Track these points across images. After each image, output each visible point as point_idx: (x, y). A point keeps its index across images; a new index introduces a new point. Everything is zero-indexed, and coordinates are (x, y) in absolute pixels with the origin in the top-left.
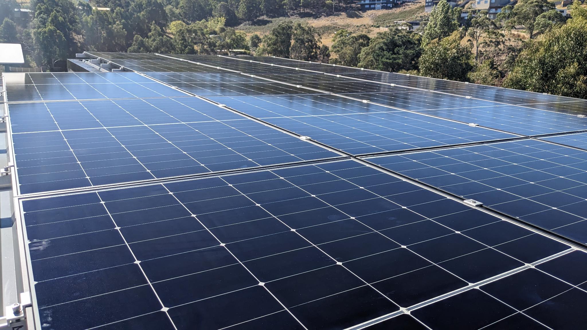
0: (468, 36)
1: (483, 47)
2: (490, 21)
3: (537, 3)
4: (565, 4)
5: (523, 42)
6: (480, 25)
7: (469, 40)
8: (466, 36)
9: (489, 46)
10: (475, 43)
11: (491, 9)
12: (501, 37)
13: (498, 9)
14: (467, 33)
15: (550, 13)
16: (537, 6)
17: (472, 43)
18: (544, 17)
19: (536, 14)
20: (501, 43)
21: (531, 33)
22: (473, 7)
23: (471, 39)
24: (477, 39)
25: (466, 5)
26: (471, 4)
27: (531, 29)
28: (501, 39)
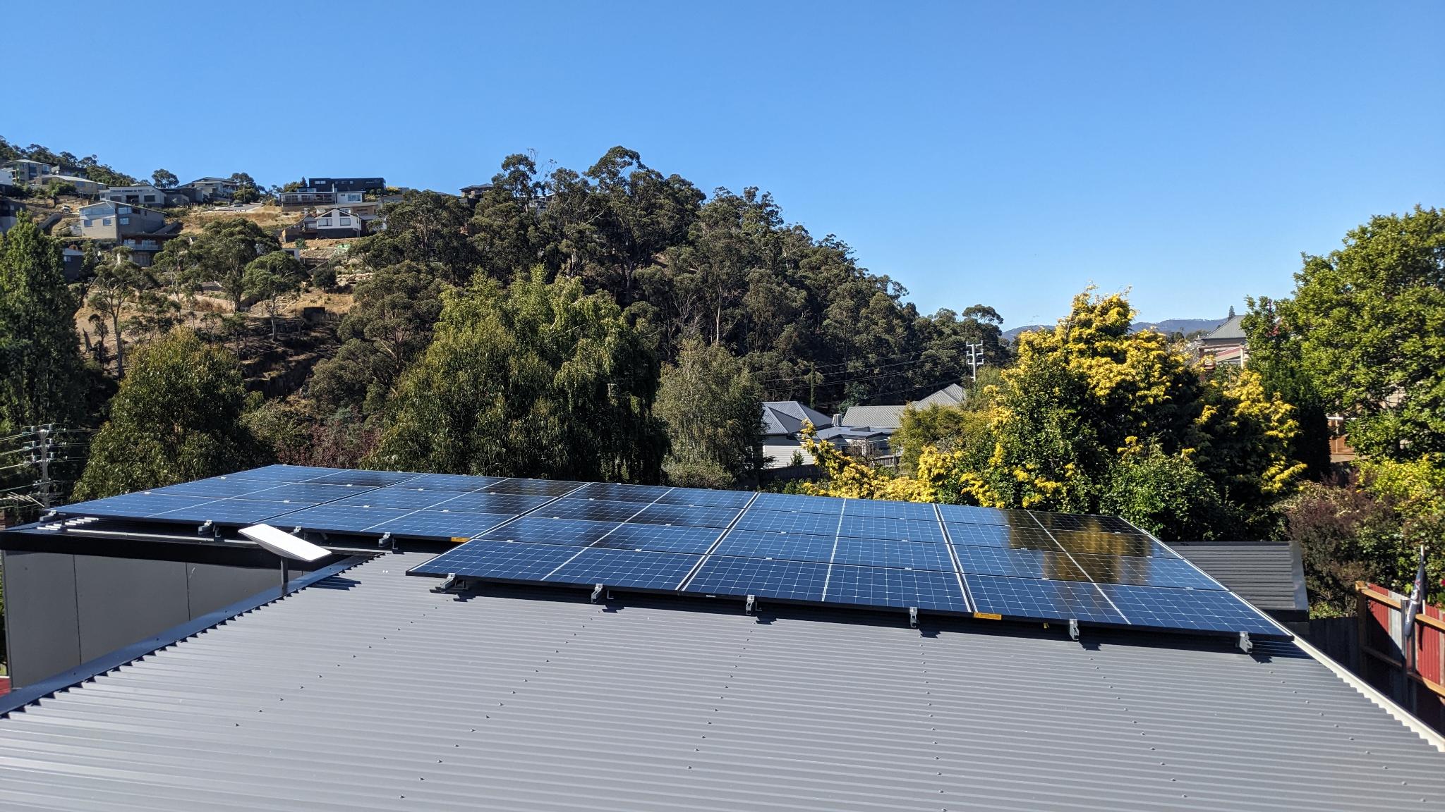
0: (89, 305)
1: (133, 333)
2: (142, 273)
3: (240, 236)
4: (290, 236)
5: (224, 320)
6: (118, 281)
7: (94, 317)
8: (86, 305)
9: (147, 330)
10: (109, 323)
11: (126, 241)
12: (172, 310)
13: (143, 241)
14: (85, 300)
15: (274, 257)
16: (243, 241)
17: (103, 324)
18: (262, 265)
19: (244, 260)
20: (175, 322)
21: (237, 301)
22: (74, 232)
23: (99, 313)
24: (116, 312)
25: (54, 228)
26: (68, 224)
27: (235, 290)
28: (172, 313)
